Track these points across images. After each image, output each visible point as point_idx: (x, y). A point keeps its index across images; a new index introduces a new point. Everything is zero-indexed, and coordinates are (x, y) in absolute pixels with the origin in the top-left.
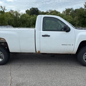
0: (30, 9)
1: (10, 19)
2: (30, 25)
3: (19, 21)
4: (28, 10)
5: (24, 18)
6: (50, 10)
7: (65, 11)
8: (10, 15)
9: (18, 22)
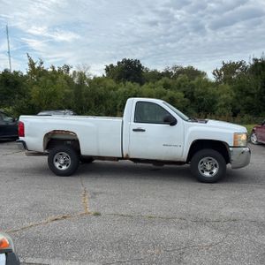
0: (119, 63)
1: (66, 93)
2: (116, 110)
3: (86, 96)
4: (112, 65)
5: (101, 90)
6: (175, 68)
7: (219, 68)
8: (65, 82)
9: (84, 99)
